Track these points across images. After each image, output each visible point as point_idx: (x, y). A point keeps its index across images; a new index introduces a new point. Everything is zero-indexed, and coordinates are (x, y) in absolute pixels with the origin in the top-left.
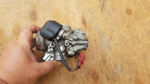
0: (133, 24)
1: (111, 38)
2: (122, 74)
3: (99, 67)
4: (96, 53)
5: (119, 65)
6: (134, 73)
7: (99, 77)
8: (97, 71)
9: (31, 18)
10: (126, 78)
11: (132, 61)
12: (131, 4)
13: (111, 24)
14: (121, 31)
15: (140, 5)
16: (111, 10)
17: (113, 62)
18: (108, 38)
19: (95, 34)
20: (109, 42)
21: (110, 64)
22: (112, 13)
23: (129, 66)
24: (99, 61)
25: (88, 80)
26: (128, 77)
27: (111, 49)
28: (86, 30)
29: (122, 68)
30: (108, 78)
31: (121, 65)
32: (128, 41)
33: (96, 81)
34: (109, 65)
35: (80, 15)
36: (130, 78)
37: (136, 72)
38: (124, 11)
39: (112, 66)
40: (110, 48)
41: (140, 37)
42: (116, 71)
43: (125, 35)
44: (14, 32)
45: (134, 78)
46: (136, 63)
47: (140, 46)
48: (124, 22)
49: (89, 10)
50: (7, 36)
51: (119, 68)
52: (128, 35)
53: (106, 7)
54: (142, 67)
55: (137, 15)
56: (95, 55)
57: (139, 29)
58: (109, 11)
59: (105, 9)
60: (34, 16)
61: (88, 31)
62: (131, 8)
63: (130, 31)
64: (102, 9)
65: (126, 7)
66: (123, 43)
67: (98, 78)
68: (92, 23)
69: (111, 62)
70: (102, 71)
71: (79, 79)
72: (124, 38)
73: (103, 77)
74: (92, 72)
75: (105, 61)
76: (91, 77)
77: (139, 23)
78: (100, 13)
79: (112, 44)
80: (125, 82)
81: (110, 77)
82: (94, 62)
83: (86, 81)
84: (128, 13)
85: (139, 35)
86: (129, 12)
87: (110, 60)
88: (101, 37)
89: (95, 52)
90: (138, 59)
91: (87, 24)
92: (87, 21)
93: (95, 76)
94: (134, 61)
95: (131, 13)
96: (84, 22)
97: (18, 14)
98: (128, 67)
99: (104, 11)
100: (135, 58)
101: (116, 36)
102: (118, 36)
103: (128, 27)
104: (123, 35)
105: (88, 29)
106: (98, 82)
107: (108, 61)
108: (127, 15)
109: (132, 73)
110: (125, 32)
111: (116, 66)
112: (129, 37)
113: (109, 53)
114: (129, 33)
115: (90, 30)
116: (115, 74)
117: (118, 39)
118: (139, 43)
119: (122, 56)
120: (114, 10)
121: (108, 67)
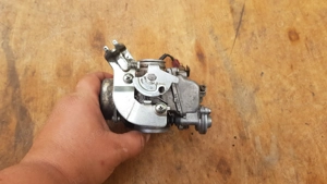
0: (303, 61)
1: (257, 89)
2: (281, 165)
3: (231, 149)
4: (226, 121)
5: (273, 146)
6: (305, 163)
7: (232, 170)
8: (228, 157)
9: (94, 46)
10: (287, 172)
11: (301, 138)
12: (298, 19)
13: (256, 61)
14: (278, 75)
15: (316, 22)
16: (256, 32)
17: (262, 139)
18: (251, 89)
19: (223, 81)
20: (252, 97)
21: (255, 145)
22: (258, 38)
23: (295, 147)
24: (231, 136)
25: (208, 175)
26: (292, 170)
27: (256, 112)
28: (205, 71)
29: (280, 151)
30: (250, 173)
31: (278, 146)
32: (292, 96)
33: (225, 178)
34: (252, 145)
35: (193, 42)
36: (297, 173)
37: (309, 160)
38: (283, 35)
39: (259, 148)
40: (255, 110)
41: (317, 89)
42: (267, 158)
43: (286, 83)
44: (59, 75)
45: (305, 174)
46: (309, 142)
47: (318, 107)
48: (283, 57)
49: (211, 32)
50: (44, 83)
51: (273, 153)
52: (291, 84)
53: (245, 27)
54: (321, 152)
55: (311, 42)
56: (224, 123)
57: (315, 72)
58: (253, 34)
59: (245, 30)
60: (98, 43)
61: (208, 75)
62: (299, 29)
63: (296, 76)
64: (237, 30)
65: (287, 27)
66: (281, 101)
67: (229, 171)
68: (218, 59)
69: (257, 140)
70: (238, 158)
71: (190, 174)
72: (284, 90)
73: (239, 170)
74: (218, 159)
75: (244, 138)
76: (214, 169)
77: (315, 60)
78: (233, 38)
79: (258, 101)
80: (287, 181)
81: (254, 170)
82: (221, 139)
83: (205, 176)
84: (291, 39)
85: (315, 84)
86: (293, 36)
87: (254, 135)
88: (235, 86)
89: (224, 117)
90: (314, 134)
91: (207, 60)
92: (207, 53)
93: (223, 167)
94: (305, 137)
95: (298, 38)
96: (200, 56)
97: (66, 39)
98: (291, 150)
99: (242, 34)
100: (307, 132)
101: (267, 86)
102: (271, 86)
103: (292, 67)
104: (281, 84)
105: (208, 69)
106: (229, 180)
107: (250, 136)
108: (289, 42)
109: (301, 163)
110: (285, 77)
111: (267, 147)
112: (293, 89)
113: (253, 121)
114: (293, 79)
115: (213, 73)
116: (265, 164)
117: (271, 92)
118: (315, 100)
119: (279, 126)
120: (263, 31)
121: (251, 150)
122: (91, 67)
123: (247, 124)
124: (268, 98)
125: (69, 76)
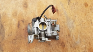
0: (89, 13)
1: (74, 21)
2: (81, 44)
3: (65, 39)
4: (64, 30)
5: (79, 38)
6: (88, 44)
7: (66, 45)
8: (64, 41)
9: (24, 6)
10: (83, 47)
11: (87, 36)
13: (74, 12)
14: (81, 17)
16: (74, 3)
17: (75, 37)
18: (72, 21)
19: (64, 18)
20: (73, 24)
21: (73, 38)
22: (75, 5)
23: (85, 39)
24: (66, 35)
26: (84, 46)
27: (74, 28)
28: (58, 15)
29: (81, 40)
30: (71, 46)
31: (80, 38)
32: (85, 23)
33: (63, 48)
34: (72, 38)
35: (55, 6)
36: (85, 47)
37: (89, 43)
38: (83, 5)
39: (74, 39)
40: (73, 27)
42: (76, 42)
43: (83, 19)
44: (13, 15)
45: (88, 47)
46: (90, 37)
48: (83, 11)
49: (61, 3)
50: (8, 17)
51: (78, 40)
52: (85, 20)
53: (71, 2)
55: (92, 7)
56: (63, 31)
57: (92, 16)
58: (74, 4)
61: (59, 16)
62: (88, 3)
63: (86, 17)
64: (69, 3)
65: (84, 2)
66: (82, 25)
68: (63, 11)
69: (74, 36)
70: (67, 42)
71: (53, 46)
72: (82, 21)
73: (68, 45)
74: (61, 42)
75: (69, 35)
76: (60, 45)
77: (92, 12)
78: (67, 5)
79: (75, 25)
80: (82, 49)
81: (72, 45)
82: (62, 36)
83: (57, 47)
84: (85, 6)
85: (92, 20)
86: (86, 5)
88: (67, 20)
89: (64, 29)
90: (91, 35)
91: (59, 12)
92: (59, 10)
93: (63, 45)
94: (88, 36)
95: (87, 6)
97: (16, 4)
98: (84, 40)
99: (70, 4)
100: (89, 34)
101: (77, 20)
102: (79, 20)
103: (85, 14)
104: (82, 19)
105: (59, 15)
106: (65, 49)
107: (72, 35)
108: (85, 7)
109: (87, 44)
110: (83, 17)
111: (76, 39)
112: (85, 21)
113: (73, 31)
114: (85, 18)
115: (61, 16)
116: (76, 44)
117: (79, 22)
118: (92, 25)
119: (80, 33)
120: (77, 3)
121: (72, 39)
122: (23, 13)
123: (71, 31)
124: (77, 24)
125: (16, 15)
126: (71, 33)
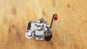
0: (71, 13)
1: (59, 21)
2: (67, 41)
6: (73, 41)
7: (54, 44)
9: (13, 13)
10: (69, 43)
11: (72, 34)
12: (70, 1)
14: (65, 17)
15: (75, 2)
16: (59, 6)
20: (58, 24)
21: (60, 37)
22: (59, 7)
23: (70, 36)
25: (48, 46)
26: (70, 43)
27: (60, 28)
29: (66, 38)
30: (59, 44)
31: (66, 36)
32: (69, 23)
33: (52, 47)
34: (59, 37)
35: (41, 10)
37: (74, 40)
38: (66, 6)
39: (61, 37)
40: (59, 27)
41: (76, 20)
42: (63, 40)
44: (4, 22)
45: (73, 43)
46: (74, 35)
47: (76, 25)
48: (66, 12)
49: (46, 6)
51: (65, 38)
52: (69, 19)
53: (55, 4)
54: (77, 37)
55: (73, 7)
57: (75, 15)
58: (58, 6)
59: (55, 5)
60: (14, 12)
62: (70, 4)
63: (70, 17)
64: (53, 5)
65: (67, 4)
66: (66, 24)
67: (53, 45)
68: (49, 14)
69: (60, 35)
70: (55, 41)
71: (43, 46)
72: (67, 21)
73: (56, 44)
74: (50, 42)
75: (57, 35)
76: (49, 44)
77: (75, 12)
78: (52, 8)
79: (60, 25)
80: (69, 46)
81: (60, 43)
83: (47, 47)
84: (68, 7)
85: (75, 19)
86: (69, 6)
87: (59, 34)
90: (75, 32)
91: (46, 14)
94: (73, 33)
95: (70, 7)
96: (44, 13)
97: (5, 11)
98: (70, 37)
99: (55, 7)
100: (73, 32)
101: (62, 20)
102: (63, 20)
103: (69, 15)
104: (66, 19)
106: (53, 47)
108: (68, 8)
109: (72, 40)
110: (67, 17)
111: (63, 37)
112: (69, 20)
113: (59, 30)
114: (69, 18)
115: (47, 18)
116: (63, 42)
117: (63, 22)
118: (75, 23)
119: (66, 31)
121: (59, 38)
122: (13, 19)
123: (57, 31)
124: (62, 24)
125: (7, 22)
126: (58, 33)
